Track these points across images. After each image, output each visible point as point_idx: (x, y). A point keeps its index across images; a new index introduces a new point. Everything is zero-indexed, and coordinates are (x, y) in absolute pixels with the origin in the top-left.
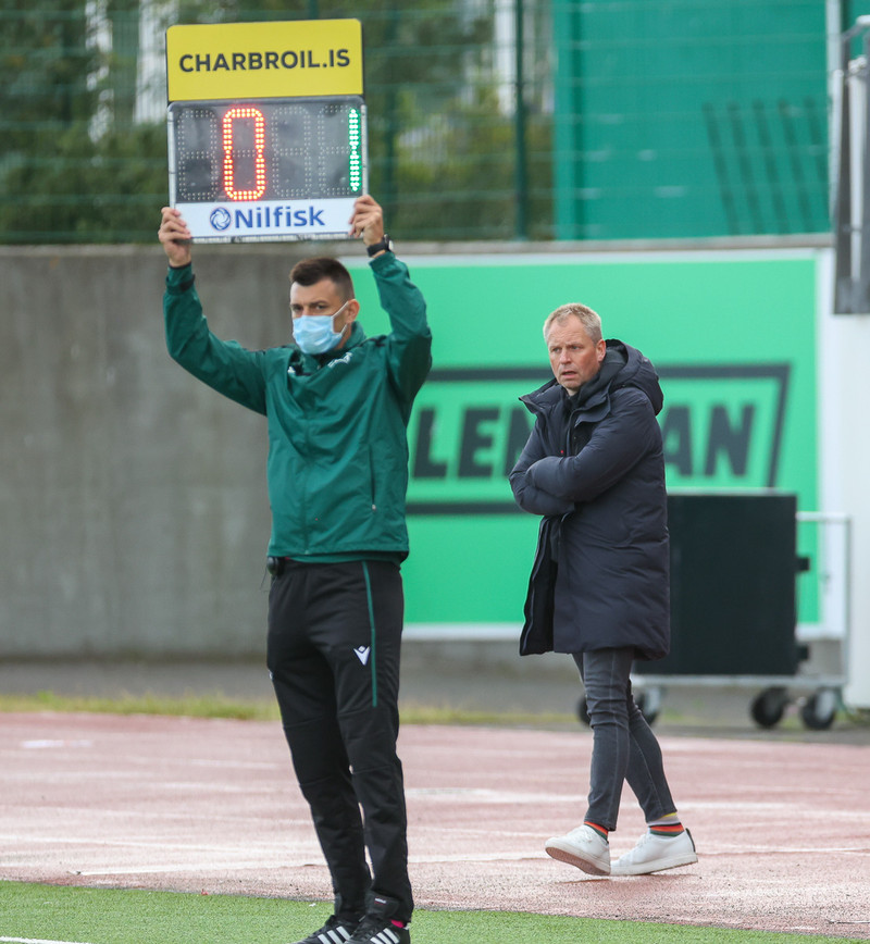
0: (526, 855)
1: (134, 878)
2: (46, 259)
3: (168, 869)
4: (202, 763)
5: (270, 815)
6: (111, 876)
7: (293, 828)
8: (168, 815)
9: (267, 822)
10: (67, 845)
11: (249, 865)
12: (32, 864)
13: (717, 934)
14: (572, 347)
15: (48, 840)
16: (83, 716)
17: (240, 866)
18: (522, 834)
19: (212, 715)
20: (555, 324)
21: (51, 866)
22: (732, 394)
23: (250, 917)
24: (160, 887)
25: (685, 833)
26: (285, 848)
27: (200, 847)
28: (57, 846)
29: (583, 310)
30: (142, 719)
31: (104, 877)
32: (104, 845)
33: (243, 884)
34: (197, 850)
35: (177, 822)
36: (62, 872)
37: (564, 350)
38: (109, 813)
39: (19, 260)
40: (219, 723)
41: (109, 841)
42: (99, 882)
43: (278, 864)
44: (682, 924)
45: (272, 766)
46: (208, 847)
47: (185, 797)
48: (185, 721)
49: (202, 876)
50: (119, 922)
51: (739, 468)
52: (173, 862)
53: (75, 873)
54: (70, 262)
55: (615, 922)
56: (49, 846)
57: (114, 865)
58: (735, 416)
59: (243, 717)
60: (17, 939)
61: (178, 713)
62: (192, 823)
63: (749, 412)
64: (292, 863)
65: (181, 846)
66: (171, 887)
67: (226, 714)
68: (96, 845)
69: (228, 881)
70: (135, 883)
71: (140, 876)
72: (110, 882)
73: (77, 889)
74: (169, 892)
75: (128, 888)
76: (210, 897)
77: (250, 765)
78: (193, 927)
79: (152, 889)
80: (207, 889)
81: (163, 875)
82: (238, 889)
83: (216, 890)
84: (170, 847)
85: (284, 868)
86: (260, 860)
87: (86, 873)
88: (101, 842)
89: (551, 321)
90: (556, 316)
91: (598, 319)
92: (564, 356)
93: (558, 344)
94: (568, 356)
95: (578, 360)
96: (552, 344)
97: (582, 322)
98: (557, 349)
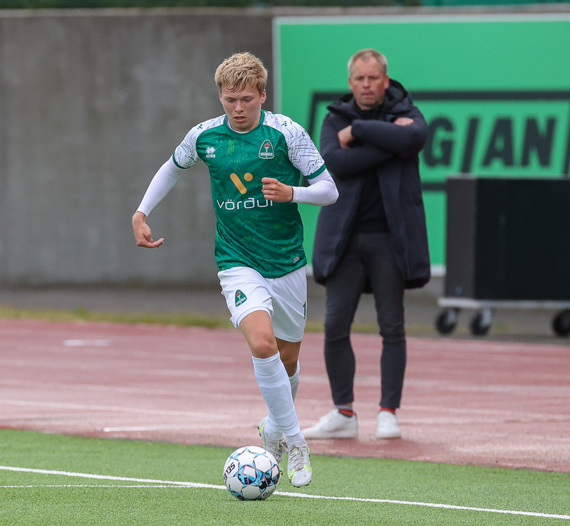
1: (139, 433)
2: (79, 18)
3: (161, 428)
4: (182, 357)
5: (229, 392)
6: (124, 432)
8: (161, 392)
9: (226, 397)
10: (95, 411)
11: (216, 426)
12: (71, 423)
13: (529, 474)
14: (372, 78)
15: (81, 407)
16: (104, 325)
17: (209, 426)
20: (359, 62)
21: (83, 425)
22: (541, 111)
24: (156, 440)
26: (239, 415)
27: (182, 413)
28: (88, 411)
29: (377, 54)
30: (143, 327)
31: (119, 432)
32: (119, 412)
33: (211, 438)
34: (181, 416)
35: (166, 396)
36: (91, 429)
37: (366, 80)
38: (121, 390)
40: (194, 330)
41: (121, 409)
42: (116, 436)
43: (233, 426)
44: (506, 468)
45: (229, 360)
46: (187, 414)
47: (172, 380)
49: (184, 433)
50: (129, 462)
51: (545, 161)
52: (164, 424)
53: (99, 429)
54: (96, 20)
55: (461, 466)
56: (82, 411)
57: (125, 424)
58: (542, 125)
60: (62, 473)
61: (167, 322)
62: (177, 397)
63: (551, 123)
64: (243, 425)
65: (170, 413)
66: (163, 440)
67: (199, 324)
68: (113, 411)
69: (202, 436)
70: (139, 436)
71: (143, 432)
72: (123, 436)
73: (101, 439)
74: (162, 443)
75: (135, 440)
76: (190, 447)
77: (215, 359)
78: (178, 466)
79: (151, 441)
80: (187, 441)
81: (157, 432)
82: (207, 441)
83: (193, 441)
84: (163, 413)
85: (239, 428)
86: (222, 422)
87: (107, 430)
88: (116, 408)
89: (355, 59)
90: (360, 55)
91: (385, 60)
92: (366, 83)
93: (361, 75)
94: (369, 82)
95: (374, 86)
96: (357, 74)
97: (378, 61)
98: (361, 78)
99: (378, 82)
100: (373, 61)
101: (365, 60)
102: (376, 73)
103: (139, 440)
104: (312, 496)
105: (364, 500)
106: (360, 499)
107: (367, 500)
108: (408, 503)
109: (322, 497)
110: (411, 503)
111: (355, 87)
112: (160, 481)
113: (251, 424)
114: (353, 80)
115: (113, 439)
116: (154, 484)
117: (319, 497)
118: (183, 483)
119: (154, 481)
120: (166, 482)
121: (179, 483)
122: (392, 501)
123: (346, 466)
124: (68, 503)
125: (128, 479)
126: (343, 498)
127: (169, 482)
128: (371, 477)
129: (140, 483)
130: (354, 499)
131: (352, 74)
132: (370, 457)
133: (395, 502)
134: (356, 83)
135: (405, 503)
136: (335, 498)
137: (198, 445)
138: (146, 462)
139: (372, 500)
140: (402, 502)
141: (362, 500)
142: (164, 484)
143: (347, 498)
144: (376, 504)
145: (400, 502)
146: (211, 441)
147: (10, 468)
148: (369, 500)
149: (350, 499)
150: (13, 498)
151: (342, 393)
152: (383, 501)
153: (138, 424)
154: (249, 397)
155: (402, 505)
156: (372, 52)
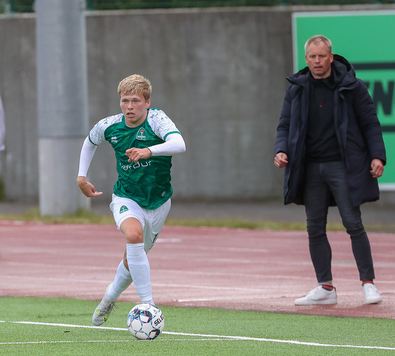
0: (385, 292)
1: (203, 303)
2: (158, 15)
3: (218, 299)
4: (232, 249)
5: (264, 273)
6: (192, 302)
7: (275, 279)
8: (218, 274)
9: (263, 277)
10: (172, 288)
11: (256, 297)
12: (156, 296)
14: (321, 56)
15: (162, 285)
16: (178, 228)
17: (251, 297)
18: (382, 282)
19: (237, 227)
20: (312, 45)
21: (164, 297)
23: (256, 321)
24: (214, 307)
25: (334, 289)
26: (272, 289)
27: (232, 288)
28: (167, 288)
29: (325, 39)
30: (204, 229)
31: (188, 302)
32: (188, 288)
33: (253, 306)
34: (231, 290)
35: (221, 277)
36: (169, 300)
37: (317, 57)
38: (190, 273)
39: (146, 16)
40: (240, 230)
41: (190, 286)
42: (186, 305)
43: (268, 297)
45: (264, 251)
46: (236, 289)
47: (225, 265)
48: (225, 229)
49: (233, 302)
50: (196, 323)
52: (220, 296)
53: (175, 300)
54: (169, 16)
56: (163, 288)
57: (193, 297)
59: (251, 227)
61: (221, 226)
62: (229, 277)
64: (275, 296)
65: (224, 288)
66: (219, 307)
67: (243, 226)
68: (184, 288)
69: (246, 304)
70: (203, 305)
71: (205, 302)
72: (191, 305)
73: (176, 307)
74: (219, 309)
75: (200, 307)
76: (238, 312)
77: (255, 250)
78: (230, 325)
79: (211, 308)
80: (236, 308)
81: (216, 301)
82: (250, 308)
83: (240, 308)
84: (219, 288)
85: (272, 298)
86: (260, 294)
87: (180, 301)
88: (187, 286)
89: (309, 43)
90: (313, 40)
91: (330, 43)
92: (317, 59)
93: (314, 54)
94: (319, 60)
95: (323, 62)
96: (310, 54)
97: (325, 44)
98: (313, 56)
99: (326, 58)
100: (322, 44)
101: (316, 43)
102: (324, 53)
103: (203, 307)
104: (323, 345)
105: (359, 347)
106: (356, 346)
107: (361, 347)
108: (390, 348)
109: (330, 345)
110: (392, 349)
111: (310, 62)
112: (217, 336)
113: (280, 296)
114: (308, 57)
115: (184, 307)
116: (214, 338)
117: (328, 345)
118: (233, 337)
119: (213, 336)
120: (221, 336)
121: (230, 337)
122: (378, 348)
123: (347, 323)
124: (154, 352)
125: (195, 335)
126: (345, 346)
127: (224, 336)
128: (364, 331)
129: (203, 337)
130: (352, 346)
131: (307, 53)
132: (363, 317)
133: (380, 348)
134: (311, 59)
135: (388, 348)
136: (339, 346)
137: (244, 310)
138: (208, 323)
139: (365, 347)
140: (386, 348)
141: (358, 347)
142: (220, 338)
143: (347, 346)
144: (367, 350)
145: (384, 348)
146: (253, 307)
147: (114, 328)
148: (363, 347)
149: (350, 346)
150: (116, 349)
151: (324, 274)
152: (372, 347)
153: (202, 297)
154: (279, 277)
155: (386, 350)
156: (321, 38)
